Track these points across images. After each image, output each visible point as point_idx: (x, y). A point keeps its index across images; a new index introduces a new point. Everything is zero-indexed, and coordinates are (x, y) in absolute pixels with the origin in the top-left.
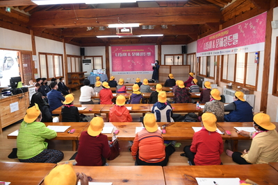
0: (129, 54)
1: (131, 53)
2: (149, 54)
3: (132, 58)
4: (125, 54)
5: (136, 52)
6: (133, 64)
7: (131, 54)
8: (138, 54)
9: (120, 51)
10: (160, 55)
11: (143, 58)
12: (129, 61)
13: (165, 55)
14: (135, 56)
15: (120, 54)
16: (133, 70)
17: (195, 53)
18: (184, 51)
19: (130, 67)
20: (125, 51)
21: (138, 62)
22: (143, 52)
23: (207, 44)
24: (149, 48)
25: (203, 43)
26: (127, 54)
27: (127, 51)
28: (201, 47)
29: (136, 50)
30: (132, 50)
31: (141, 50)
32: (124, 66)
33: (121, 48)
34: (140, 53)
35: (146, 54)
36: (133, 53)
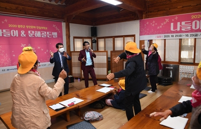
0: (23, 33)
1: (26, 31)
2: (55, 34)
3: (30, 40)
4: (16, 33)
5: (34, 30)
7: (26, 33)
8: (38, 34)
10: (68, 36)
11: (47, 40)
12: (23, 45)
14: (34, 37)
15: (4, 32)
17: (134, 36)
18: (94, 33)
20: (15, 26)
21: (39, 48)
22: (46, 31)
23: (181, 24)
24: (54, 26)
25: (165, 23)
26: (20, 33)
27: (19, 26)
28: (158, 28)
29: (35, 27)
30: (27, 27)
31: (42, 28)
32: (14, 56)
33: (6, 20)
34: (41, 33)
35: (50, 35)
36: (29, 32)
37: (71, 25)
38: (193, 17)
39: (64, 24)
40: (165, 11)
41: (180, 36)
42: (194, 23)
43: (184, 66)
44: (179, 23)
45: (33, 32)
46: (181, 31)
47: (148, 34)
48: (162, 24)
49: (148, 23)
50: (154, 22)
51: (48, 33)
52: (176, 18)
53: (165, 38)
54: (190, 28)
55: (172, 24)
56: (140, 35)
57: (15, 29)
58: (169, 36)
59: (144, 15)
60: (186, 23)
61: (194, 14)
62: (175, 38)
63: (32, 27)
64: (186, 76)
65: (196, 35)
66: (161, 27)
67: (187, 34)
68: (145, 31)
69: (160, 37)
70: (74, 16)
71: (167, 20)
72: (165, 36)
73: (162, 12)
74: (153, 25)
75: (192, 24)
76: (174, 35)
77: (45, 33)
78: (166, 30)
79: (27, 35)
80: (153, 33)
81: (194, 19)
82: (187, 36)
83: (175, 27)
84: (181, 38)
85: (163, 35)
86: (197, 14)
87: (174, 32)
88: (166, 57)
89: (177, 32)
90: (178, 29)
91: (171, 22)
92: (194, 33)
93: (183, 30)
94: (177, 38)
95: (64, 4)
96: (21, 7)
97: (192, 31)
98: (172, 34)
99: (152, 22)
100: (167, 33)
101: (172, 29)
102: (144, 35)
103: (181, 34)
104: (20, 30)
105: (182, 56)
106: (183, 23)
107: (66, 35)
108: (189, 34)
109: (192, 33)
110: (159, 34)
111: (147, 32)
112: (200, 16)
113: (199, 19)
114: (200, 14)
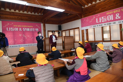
0: (20, 29)
1: (22, 28)
2: (37, 29)
3: (24, 32)
4: (17, 29)
5: (26, 27)
6: (24, 38)
7: (22, 29)
8: (28, 30)
9: (12, 26)
10: (45, 30)
11: (33, 33)
12: (20, 35)
13: (48, 31)
14: (26, 31)
15: (11, 29)
16: (24, 43)
19: (22, 40)
20: (16, 26)
21: (28, 36)
22: (32, 28)
23: (101, 19)
24: (37, 25)
25: (93, 19)
26: (19, 29)
27: (19, 26)
28: (90, 22)
29: (26, 26)
30: (23, 26)
31: (30, 26)
32: (16, 40)
33: (12, 24)
34: (30, 29)
35: (35, 30)
36: (24, 29)
37: (46, 25)
38: (107, 13)
39: (42, 25)
40: (93, 13)
42: (108, 17)
43: (105, 43)
44: (100, 18)
45: (26, 29)
46: (102, 23)
47: (85, 26)
48: (92, 20)
49: (85, 20)
50: (88, 19)
51: (33, 29)
52: (99, 15)
53: (94, 27)
54: (106, 20)
55: (97, 19)
56: (82, 27)
57: (17, 27)
58: (96, 26)
59: (83, 16)
60: (104, 18)
61: (108, 12)
62: (99, 27)
63: (25, 26)
64: (107, 49)
65: (110, 24)
66: (91, 21)
67: (105, 23)
69: (91, 27)
70: (47, 20)
71: (94, 17)
72: (94, 26)
73: (91, 13)
74: (87, 21)
75: (107, 18)
76: (98, 25)
77: (32, 29)
78: (94, 23)
79: (23, 30)
80: (88, 26)
81: (108, 15)
82: (105, 25)
83: (99, 20)
84: (102, 26)
86: (109, 12)
87: (98, 23)
88: (96, 39)
89: (100, 23)
90: (100, 22)
91: (96, 18)
92: (108, 23)
93: (103, 21)
94: (100, 26)
95: (42, 14)
96: (20, 17)
97: (107, 21)
98: (97, 25)
99: (87, 19)
100: (95, 24)
101: (97, 22)
102: (83, 27)
103: (102, 24)
104: (19, 28)
105: (105, 37)
106: (103, 18)
107: (44, 30)
108: (106, 23)
109: (107, 23)
110: (91, 25)
112: (111, 13)
113: (111, 15)
114: (111, 11)
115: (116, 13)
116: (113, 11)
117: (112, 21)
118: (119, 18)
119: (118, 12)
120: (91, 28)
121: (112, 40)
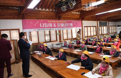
25: (37, 23)
28: (34, 25)
38: (48, 22)
40: (36, 17)
41: (45, 30)
42: (49, 24)
44: (43, 24)
46: (45, 28)
47: (29, 29)
49: (28, 22)
50: (31, 22)
52: (42, 21)
54: (48, 26)
55: (40, 24)
56: (23, 29)
58: (40, 30)
61: (49, 21)
65: (50, 29)
68: (27, 27)
71: (38, 22)
72: (38, 30)
74: (31, 24)
76: (42, 29)
80: (31, 28)
82: (47, 29)
83: (42, 25)
85: (37, 29)
88: (39, 40)
89: (43, 28)
91: (40, 23)
93: (45, 27)
97: (49, 27)
100: (39, 28)
101: (41, 26)
102: (26, 29)
106: (45, 24)
108: (48, 29)
110: (35, 28)
111: (28, 27)
112: (51, 22)
113: (51, 23)
114: (51, 21)
115: (54, 23)
116: (52, 21)
117: (52, 28)
118: (56, 26)
119: (55, 23)
120: (35, 31)
121: (52, 40)
